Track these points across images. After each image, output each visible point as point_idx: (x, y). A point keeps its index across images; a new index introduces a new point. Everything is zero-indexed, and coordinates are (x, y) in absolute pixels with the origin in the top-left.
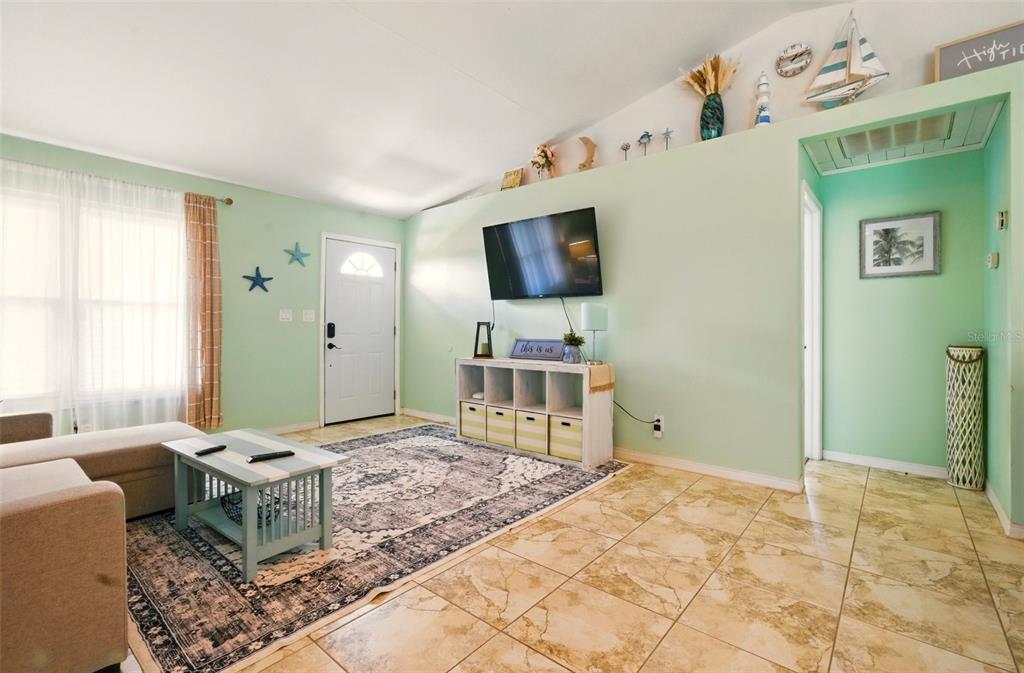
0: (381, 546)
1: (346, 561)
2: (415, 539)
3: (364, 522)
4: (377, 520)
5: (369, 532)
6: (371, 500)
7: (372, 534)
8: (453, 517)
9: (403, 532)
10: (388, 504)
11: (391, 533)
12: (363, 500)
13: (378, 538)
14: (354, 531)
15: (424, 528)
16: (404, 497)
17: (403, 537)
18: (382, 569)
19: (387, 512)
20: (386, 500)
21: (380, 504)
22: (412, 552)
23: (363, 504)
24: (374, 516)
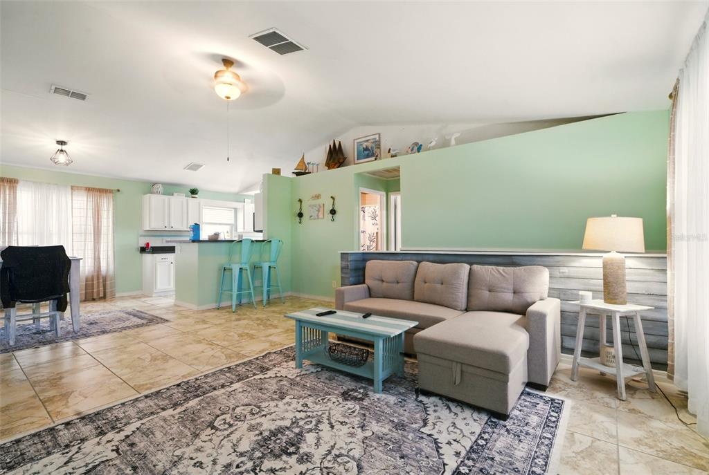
0: (268, 369)
1: (285, 363)
2: (248, 373)
3: (282, 383)
4: (272, 386)
5: (276, 376)
6: (281, 404)
7: (274, 375)
8: (215, 389)
9: (254, 377)
10: (265, 400)
11: (262, 377)
12: (289, 404)
13: (270, 374)
14: (286, 377)
15: (239, 380)
16: (250, 407)
17: (254, 374)
18: (267, 360)
19: (266, 391)
20: (267, 404)
21: (273, 400)
22: (250, 367)
23: (287, 399)
24: (275, 387)
